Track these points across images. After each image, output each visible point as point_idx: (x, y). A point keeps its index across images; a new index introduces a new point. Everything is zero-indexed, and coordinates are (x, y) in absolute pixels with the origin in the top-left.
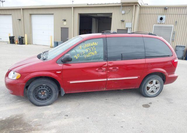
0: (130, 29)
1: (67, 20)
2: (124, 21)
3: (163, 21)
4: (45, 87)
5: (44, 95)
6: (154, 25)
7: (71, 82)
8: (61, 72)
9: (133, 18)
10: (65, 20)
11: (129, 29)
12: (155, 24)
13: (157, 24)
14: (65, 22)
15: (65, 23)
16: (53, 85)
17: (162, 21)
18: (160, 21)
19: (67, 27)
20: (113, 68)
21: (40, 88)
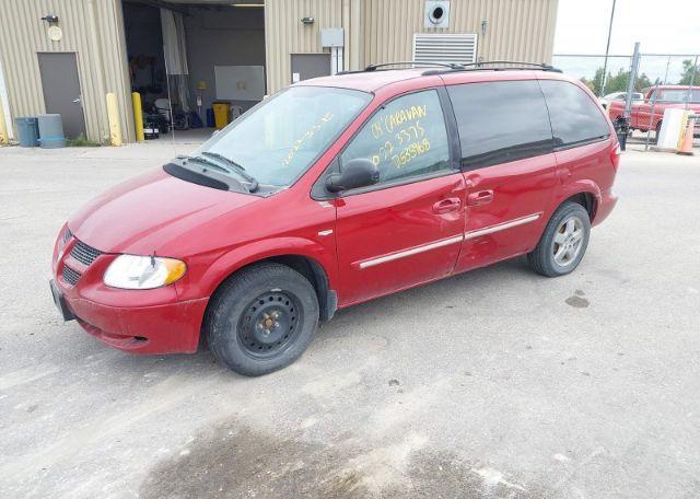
0: (340, 52)
1: (63, 19)
2: (312, 23)
3: (444, 21)
4: (276, 297)
5: (273, 328)
6: (415, 35)
7: (364, 265)
8: (331, 231)
9: (346, 9)
10: (54, 21)
11: (334, 53)
12: (417, 31)
13: (423, 31)
14: (53, 27)
15: (55, 33)
16: (303, 285)
17: (440, 20)
18: (435, 20)
19: (69, 50)
20: (480, 195)
21: (262, 303)
